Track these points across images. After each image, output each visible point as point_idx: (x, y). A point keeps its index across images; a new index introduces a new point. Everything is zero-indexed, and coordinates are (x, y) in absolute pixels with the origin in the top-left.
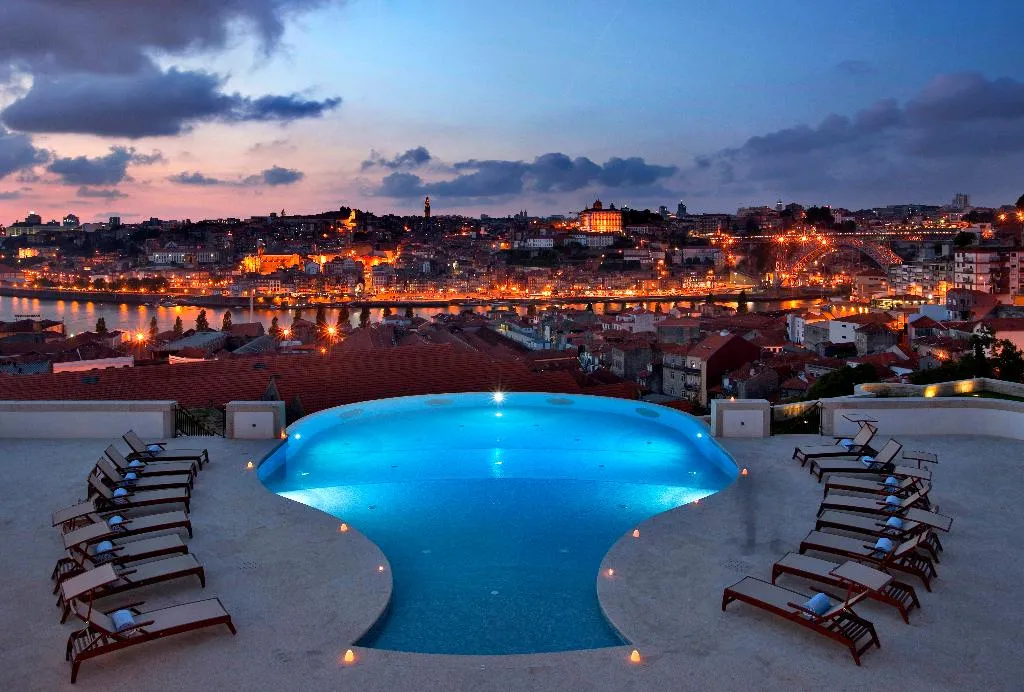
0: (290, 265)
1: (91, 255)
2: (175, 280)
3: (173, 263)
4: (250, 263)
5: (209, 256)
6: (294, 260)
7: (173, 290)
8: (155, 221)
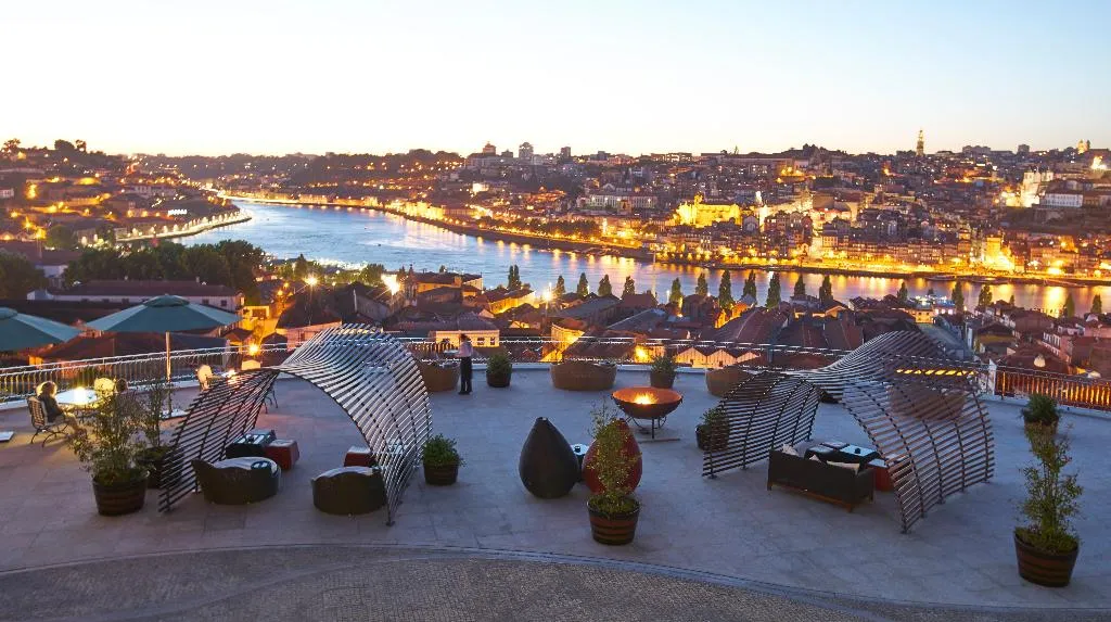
0: (727, 218)
1: (535, 192)
2: (606, 228)
3: (609, 208)
4: (687, 213)
5: (646, 201)
6: (733, 212)
7: (605, 239)
8: (602, 156)
